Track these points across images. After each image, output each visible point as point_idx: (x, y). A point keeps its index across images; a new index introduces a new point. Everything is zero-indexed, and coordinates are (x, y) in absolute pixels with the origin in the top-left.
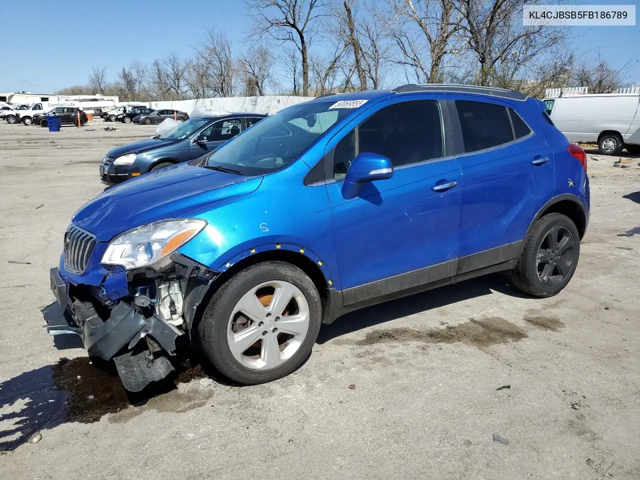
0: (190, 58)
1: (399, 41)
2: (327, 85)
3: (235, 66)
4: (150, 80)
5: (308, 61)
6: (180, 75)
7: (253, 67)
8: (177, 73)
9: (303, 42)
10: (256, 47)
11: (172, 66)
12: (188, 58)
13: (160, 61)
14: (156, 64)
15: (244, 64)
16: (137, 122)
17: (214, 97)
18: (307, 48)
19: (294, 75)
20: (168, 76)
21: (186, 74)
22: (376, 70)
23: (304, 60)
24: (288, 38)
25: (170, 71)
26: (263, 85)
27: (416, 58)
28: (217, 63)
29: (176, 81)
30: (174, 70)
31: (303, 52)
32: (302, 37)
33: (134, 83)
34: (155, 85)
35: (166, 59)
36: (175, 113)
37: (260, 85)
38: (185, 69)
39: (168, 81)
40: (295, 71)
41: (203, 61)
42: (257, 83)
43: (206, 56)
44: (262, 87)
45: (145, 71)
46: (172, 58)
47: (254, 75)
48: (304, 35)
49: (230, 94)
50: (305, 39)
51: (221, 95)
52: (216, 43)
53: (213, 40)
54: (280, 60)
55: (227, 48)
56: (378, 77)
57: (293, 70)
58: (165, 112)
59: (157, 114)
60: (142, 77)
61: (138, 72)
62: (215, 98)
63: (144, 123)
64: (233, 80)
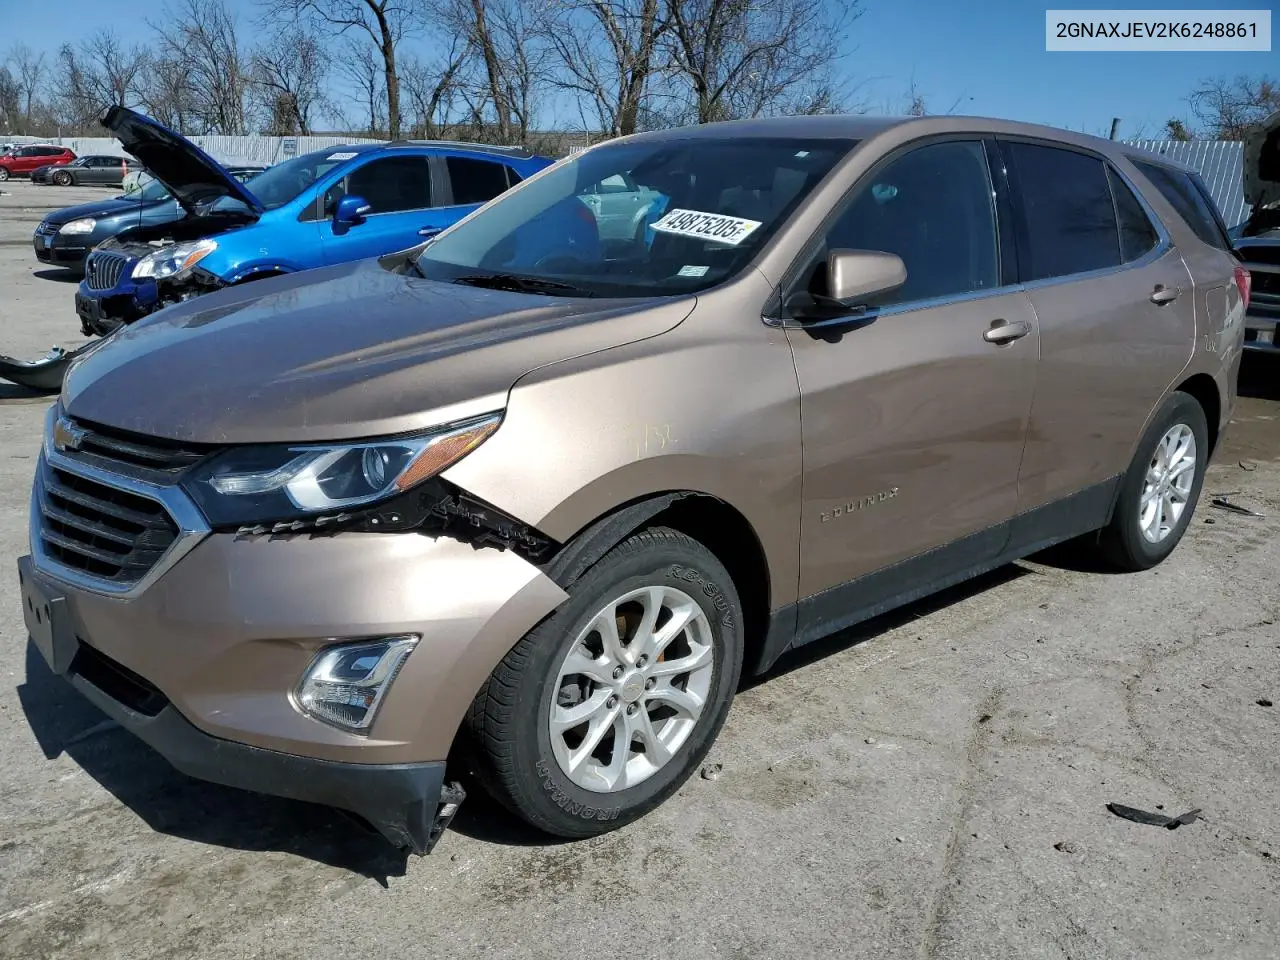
0: (145, 46)
1: (559, 44)
2: (436, 119)
3: (247, 69)
4: (56, 89)
5: (398, 72)
6: (124, 79)
7: (283, 75)
8: (118, 77)
9: (384, 30)
10: (291, 32)
11: (104, 61)
12: (140, 45)
13: (74, 47)
14: (67, 53)
15: (266, 68)
16: (40, 179)
17: (204, 134)
18: (393, 44)
19: (371, 96)
20: (96, 82)
21: (138, 79)
22: (524, 95)
23: (389, 69)
24: (354, 19)
25: (101, 71)
26: (309, 114)
27: (591, 78)
28: (208, 63)
29: (116, 93)
30: (109, 69)
31: (387, 50)
32: (382, 21)
33: (17, 94)
34: (69, 102)
35: (89, 43)
36: (124, 164)
37: (301, 112)
38: (134, 69)
39: (97, 92)
40: (372, 86)
41: (174, 56)
42: (295, 108)
43: (182, 44)
44: (305, 117)
45: (40, 68)
46: (103, 41)
47: (288, 91)
48: (386, 15)
49: (239, 128)
50: (388, 25)
51: (221, 129)
52: (202, 19)
53: (196, 13)
54: (341, 64)
55: (227, 31)
56: (528, 109)
57: (368, 84)
58: (101, 160)
59: (85, 165)
60: (33, 80)
61: (25, 68)
62: (209, 137)
63: (56, 182)
64: (245, 100)
